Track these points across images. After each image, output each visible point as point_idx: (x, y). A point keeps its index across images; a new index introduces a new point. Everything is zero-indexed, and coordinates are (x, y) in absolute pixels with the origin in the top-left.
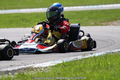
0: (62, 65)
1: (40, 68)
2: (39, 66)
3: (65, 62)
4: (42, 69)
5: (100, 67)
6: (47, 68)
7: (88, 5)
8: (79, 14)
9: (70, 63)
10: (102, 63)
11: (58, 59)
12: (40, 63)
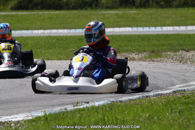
0: (43, 119)
1: (9, 123)
2: (7, 120)
3: (47, 114)
4: (11, 124)
5: (105, 123)
6: (19, 124)
7: (75, 28)
8: (62, 42)
9: (56, 116)
10: (107, 117)
11: (35, 110)
12: (7, 115)
